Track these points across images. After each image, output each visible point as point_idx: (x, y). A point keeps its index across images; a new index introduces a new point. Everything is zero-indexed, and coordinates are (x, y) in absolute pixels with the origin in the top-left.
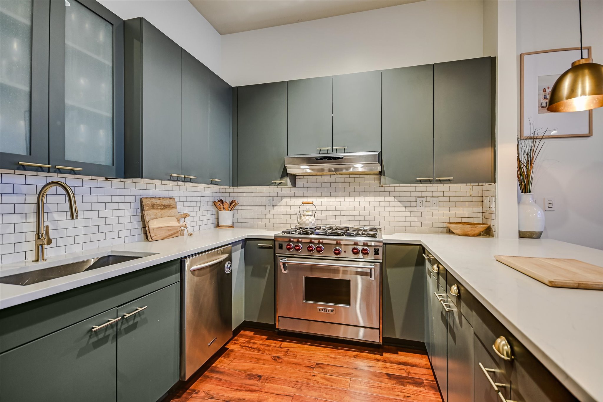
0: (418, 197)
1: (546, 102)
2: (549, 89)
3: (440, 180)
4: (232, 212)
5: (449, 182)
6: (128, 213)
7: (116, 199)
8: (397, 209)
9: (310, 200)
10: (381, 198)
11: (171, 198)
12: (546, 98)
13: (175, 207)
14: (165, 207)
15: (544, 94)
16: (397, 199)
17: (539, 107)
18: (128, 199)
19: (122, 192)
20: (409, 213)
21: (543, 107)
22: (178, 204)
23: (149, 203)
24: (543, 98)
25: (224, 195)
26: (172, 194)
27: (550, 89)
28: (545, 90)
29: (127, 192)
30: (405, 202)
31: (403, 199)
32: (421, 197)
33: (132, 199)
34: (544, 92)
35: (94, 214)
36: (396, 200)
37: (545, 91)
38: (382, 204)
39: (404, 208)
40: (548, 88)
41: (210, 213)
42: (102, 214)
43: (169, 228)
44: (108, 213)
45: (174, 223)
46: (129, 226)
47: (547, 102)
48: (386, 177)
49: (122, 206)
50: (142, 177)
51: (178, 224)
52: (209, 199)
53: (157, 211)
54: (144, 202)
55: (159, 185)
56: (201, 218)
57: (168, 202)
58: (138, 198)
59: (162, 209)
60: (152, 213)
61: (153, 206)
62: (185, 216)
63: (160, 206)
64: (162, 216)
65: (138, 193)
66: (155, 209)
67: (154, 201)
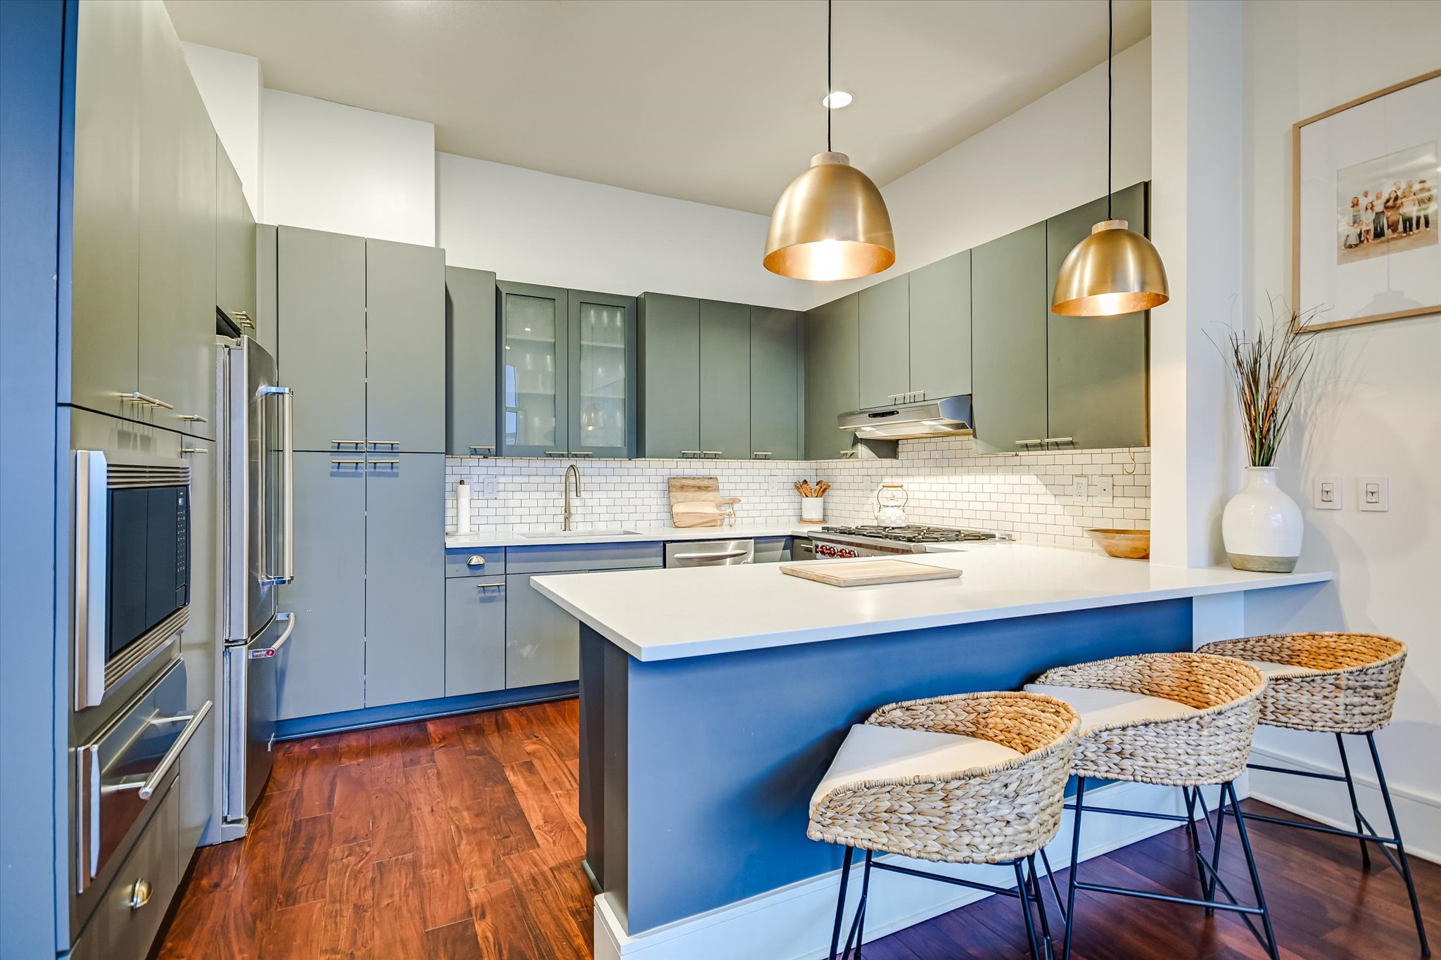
0: (1077, 476)
1: (1359, 233)
2: (1366, 197)
3: (1057, 444)
4: (822, 498)
5: (1072, 446)
6: (653, 494)
7: (639, 479)
8: (1042, 499)
9: (897, 481)
10: (1014, 479)
11: (711, 478)
12: (1358, 221)
13: (717, 489)
14: (706, 488)
15: (1354, 211)
16: (1040, 480)
17: (1339, 248)
18: (653, 479)
19: (647, 472)
20: (1061, 508)
21: (1350, 247)
22: (721, 486)
23: (677, 484)
24: (1352, 224)
25: (820, 472)
26: (713, 473)
27: (1369, 197)
28: (1358, 201)
29: (652, 472)
30: (1055, 487)
31: (1050, 480)
32: (1082, 475)
33: (659, 479)
34: (1353, 206)
35: (618, 494)
36: (1039, 482)
37: (1357, 204)
38: (1018, 489)
39: (1053, 498)
40: (1366, 194)
41: (787, 499)
42: (625, 494)
43: (701, 515)
44: (632, 494)
45: (711, 509)
46: (655, 509)
47: (1361, 231)
48: (978, 440)
49: (647, 487)
50: (645, 457)
51: (715, 511)
52: (785, 479)
53: (687, 494)
54: (673, 483)
55: (696, 463)
56: (769, 506)
57: (706, 483)
58: (665, 478)
59: (695, 491)
60: (679, 495)
61: (682, 487)
62: (732, 502)
63: (693, 487)
64: (692, 500)
65: (666, 472)
66: (686, 491)
67: (686, 482)
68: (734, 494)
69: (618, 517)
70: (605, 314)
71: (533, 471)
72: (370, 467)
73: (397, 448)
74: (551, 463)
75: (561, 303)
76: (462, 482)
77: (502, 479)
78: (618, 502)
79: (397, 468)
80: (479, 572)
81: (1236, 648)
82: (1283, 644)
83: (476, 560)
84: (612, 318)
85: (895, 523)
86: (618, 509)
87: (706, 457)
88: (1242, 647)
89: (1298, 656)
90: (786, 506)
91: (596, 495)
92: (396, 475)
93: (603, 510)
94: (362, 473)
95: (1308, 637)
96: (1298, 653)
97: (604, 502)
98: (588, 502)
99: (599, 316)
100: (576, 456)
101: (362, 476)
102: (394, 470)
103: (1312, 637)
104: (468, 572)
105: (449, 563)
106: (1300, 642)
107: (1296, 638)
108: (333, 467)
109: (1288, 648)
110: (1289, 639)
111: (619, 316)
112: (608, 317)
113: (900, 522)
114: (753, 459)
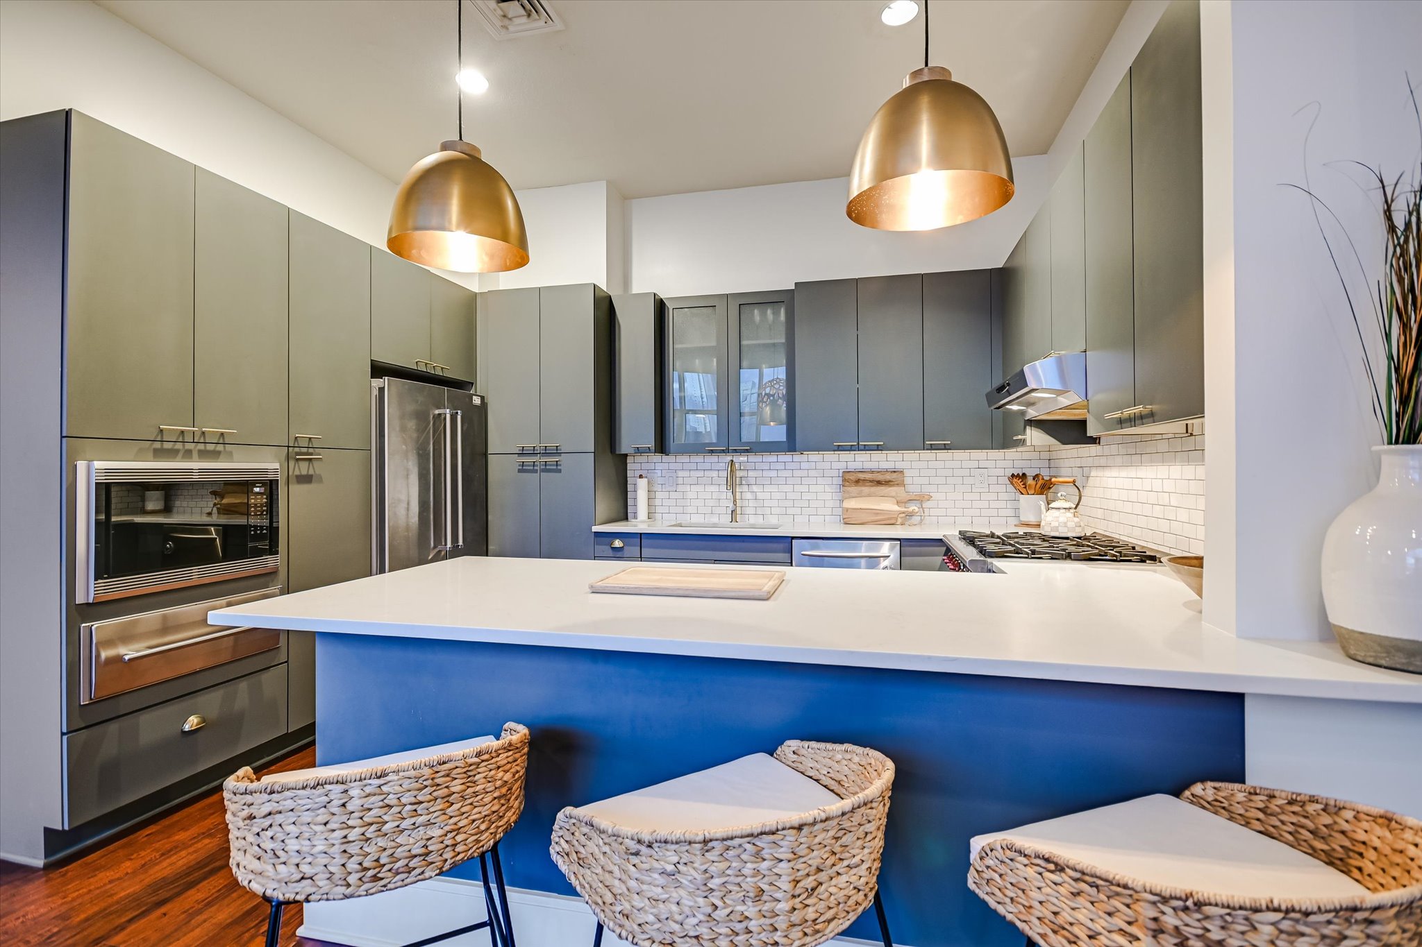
6: (828, 489)
7: (812, 473)
11: (896, 471)
13: (901, 484)
14: (887, 483)
18: (827, 473)
22: (907, 480)
23: (852, 478)
25: (1052, 464)
26: (899, 466)
29: (827, 465)
33: (835, 473)
41: (1004, 496)
42: (798, 488)
43: (877, 512)
44: (805, 488)
45: (890, 506)
49: (820, 480)
51: (896, 508)
52: (1001, 472)
53: (863, 488)
54: (847, 476)
55: (877, 455)
56: (976, 504)
57: (888, 477)
58: (841, 471)
59: (872, 486)
60: (854, 490)
61: (858, 482)
62: (921, 499)
63: (871, 481)
64: (869, 496)
65: (842, 466)
66: (861, 486)
67: (861, 476)
68: (926, 489)
69: (790, 511)
70: (769, 312)
71: (708, 466)
72: (543, 465)
73: (561, 450)
74: (714, 458)
75: (721, 308)
76: (641, 476)
77: (680, 474)
78: (790, 496)
79: (560, 465)
80: (619, 554)
81: (1252, 804)
82: (1335, 823)
83: (618, 543)
84: (776, 314)
85: (1058, 531)
86: (790, 503)
87: (866, 448)
88: (1261, 805)
89: (1361, 855)
90: (1003, 504)
91: (767, 488)
92: (560, 471)
93: (775, 503)
94: (537, 470)
95: (1380, 821)
96: (1361, 848)
97: (778, 496)
98: (760, 496)
99: (763, 314)
100: (735, 451)
101: (537, 472)
102: (559, 467)
103: (1386, 822)
104: (611, 553)
105: (597, 544)
106: (1365, 825)
107: (1362, 816)
108: (519, 465)
109: (1343, 832)
110: (1349, 815)
111: (783, 311)
112: (773, 313)
113: (1065, 530)
114: (927, 449)
